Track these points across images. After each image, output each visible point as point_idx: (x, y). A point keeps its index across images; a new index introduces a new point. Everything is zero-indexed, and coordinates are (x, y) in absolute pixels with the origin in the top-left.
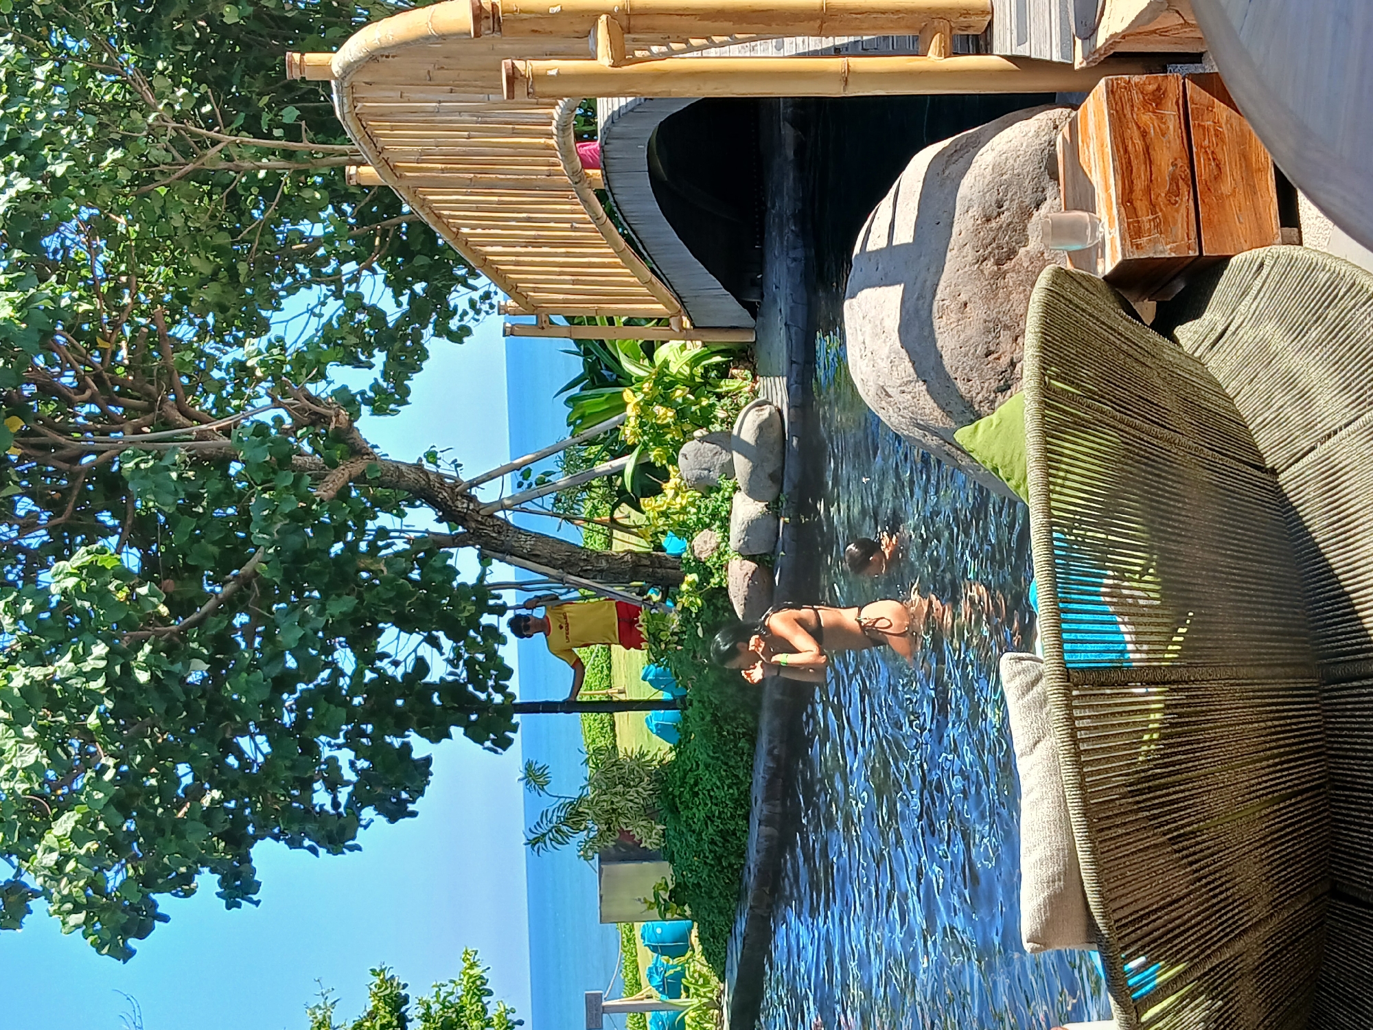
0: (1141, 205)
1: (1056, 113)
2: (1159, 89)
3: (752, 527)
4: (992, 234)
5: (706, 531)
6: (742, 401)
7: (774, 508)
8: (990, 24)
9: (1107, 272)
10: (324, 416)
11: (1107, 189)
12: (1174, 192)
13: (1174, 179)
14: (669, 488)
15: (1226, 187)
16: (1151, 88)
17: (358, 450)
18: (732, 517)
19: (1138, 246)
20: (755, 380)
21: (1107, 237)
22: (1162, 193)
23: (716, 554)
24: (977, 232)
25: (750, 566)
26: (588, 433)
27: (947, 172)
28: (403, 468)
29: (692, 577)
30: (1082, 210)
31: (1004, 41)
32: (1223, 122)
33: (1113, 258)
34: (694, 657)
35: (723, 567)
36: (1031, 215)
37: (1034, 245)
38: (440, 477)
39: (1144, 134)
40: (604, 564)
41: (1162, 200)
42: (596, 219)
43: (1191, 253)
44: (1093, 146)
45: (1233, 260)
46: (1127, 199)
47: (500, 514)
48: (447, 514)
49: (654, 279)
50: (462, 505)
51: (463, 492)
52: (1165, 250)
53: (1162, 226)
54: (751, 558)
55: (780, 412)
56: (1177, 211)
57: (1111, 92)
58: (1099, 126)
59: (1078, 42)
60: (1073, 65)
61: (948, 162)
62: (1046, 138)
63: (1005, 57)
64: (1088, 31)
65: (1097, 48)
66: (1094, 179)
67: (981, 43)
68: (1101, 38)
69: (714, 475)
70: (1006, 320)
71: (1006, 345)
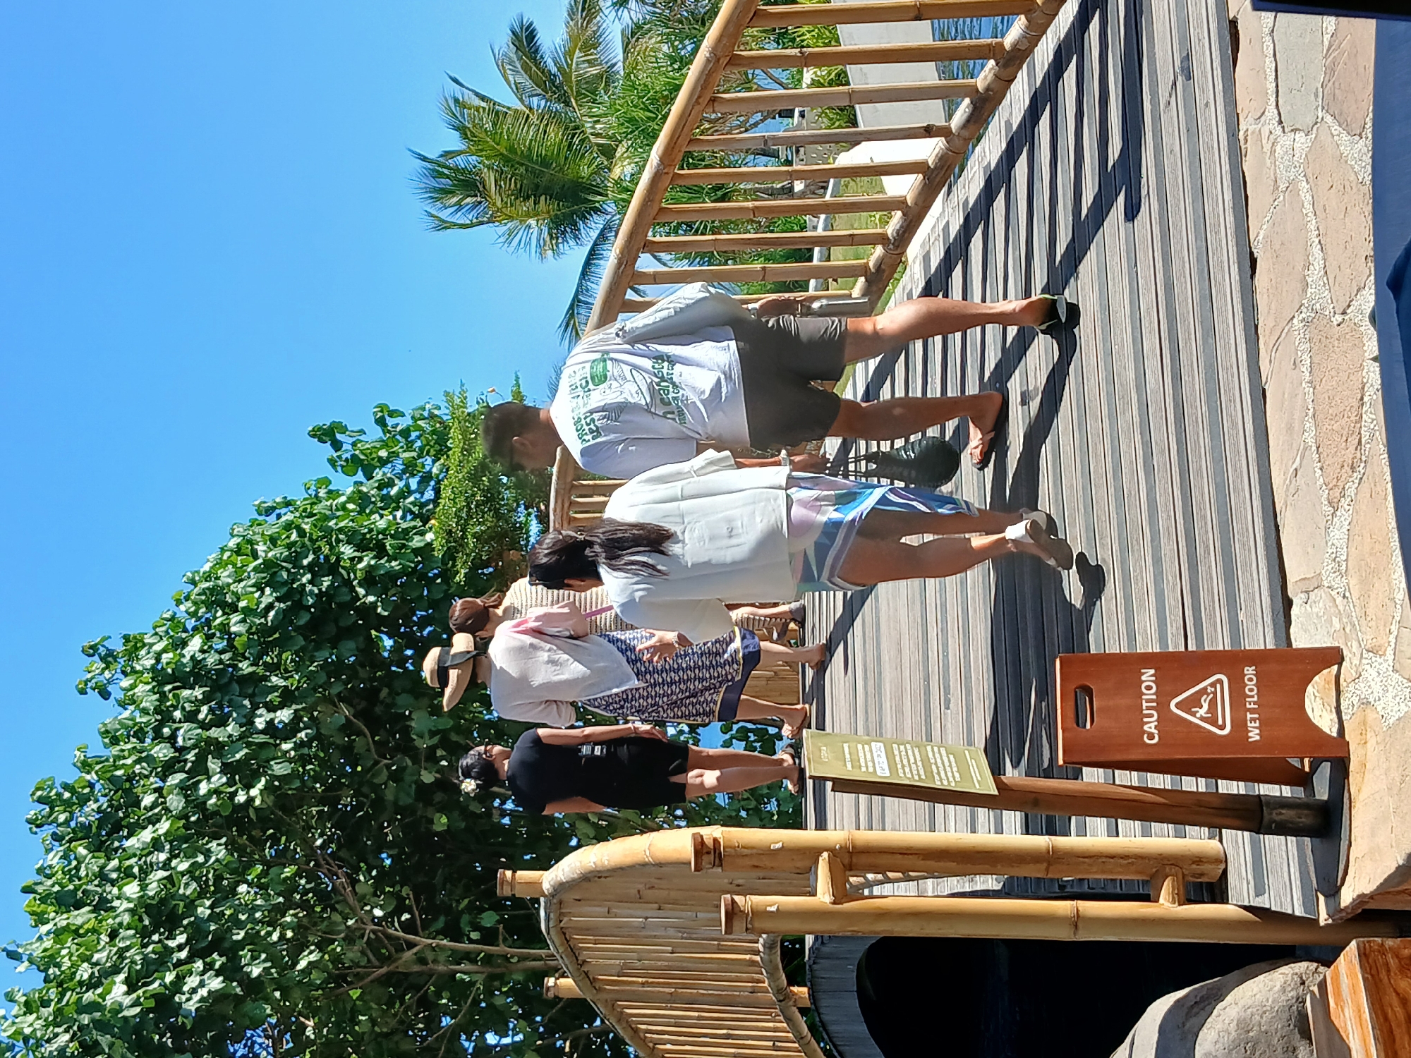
1: (1301, 967)
8: (1225, 872)
16: (1407, 951)
27: (1188, 1025)
31: (1241, 890)
39: (1404, 1001)
44: (1348, 1012)
57: (1363, 955)
58: (1354, 992)
59: (1322, 898)
60: (1317, 921)
61: (1189, 1015)
62: (1293, 993)
63: (1245, 908)
64: (1332, 891)
65: (1343, 905)
66: (1352, 1045)
67: (1216, 891)
68: (1347, 896)
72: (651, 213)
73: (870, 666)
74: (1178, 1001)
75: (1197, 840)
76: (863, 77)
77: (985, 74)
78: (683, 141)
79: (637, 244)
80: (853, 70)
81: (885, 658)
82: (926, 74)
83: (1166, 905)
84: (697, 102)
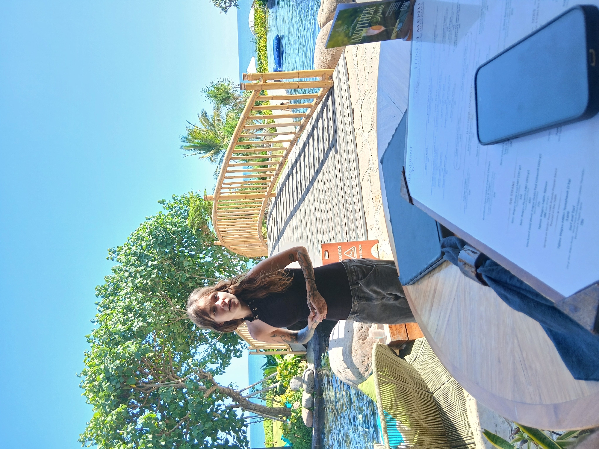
0: (394, 328)
3: (308, 400)
4: (361, 334)
5: (296, 402)
6: (304, 369)
7: (312, 395)
9: (388, 344)
10: (206, 376)
14: (287, 391)
17: (214, 384)
18: (303, 398)
19: (394, 338)
20: (307, 363)
21: (387, 336)
23: (299, 408)
24: (357, 333)
25: (308, 411)
26: (268, 377)
28: (225, 388)
29: (294, 414)
30: (381, 329)
33: (389, 340)
34: (295, 435)
35: (301, 411)
36: (369, 329)
37: (371, 337)
38: (233, 390)
40: (272, 411)
41: (398, 327)
43: (406, 339)
45: (416, 341)
47: (247, 399)
48: (235, 400)
50: (238, 397)
51: (239, 394)
52: (400, 338)
53: (399, 333)
54: (308, 409)
55: (313, 372)
56: (402, 330)
69: (298, 387)
70: (366, 354)
71: (366, 360)
72: (232, 151)
76: (278, 121)
77: (303, 120)
78: (238, 135)
79: (229, 158)
80: (275, 120)
82: (290, 120)
84: (241, 127)
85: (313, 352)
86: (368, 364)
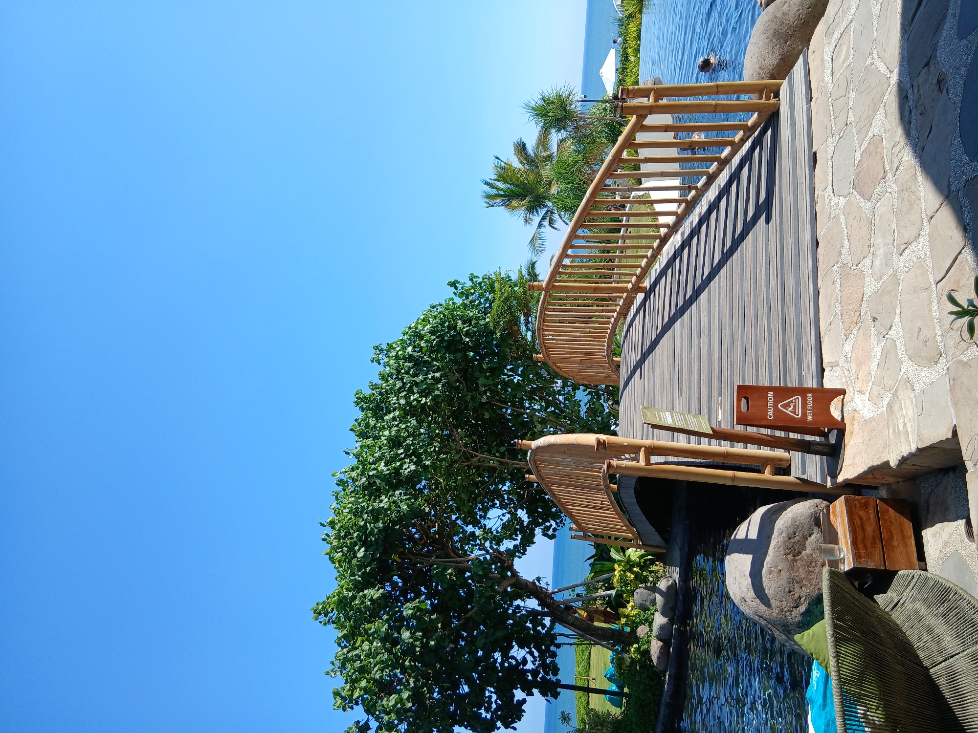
0: (860, 546)
1: (817, 501)
2: (866, 502)
3: (662, 628)
4: (791, 545)
5: (643, 626)
6: (660, 575)
7: (671, 621)
8: (790, 465)
9: (846, 570)
11: (846, 537)
12: (874, 543)
13: (874, 537)
14: (629, 606)
15: (895, 543)
16: (863, 501)
17: (514, 574)
18: (654, 622)
19: (860, 563)
20: (664, 568)
21: (846, 556)
22: (869, 542)
23: (646, 636)
24: (785, 542)
25: (660, 644)
26: (598, 578)
27: (772, 518)
28: (528, 583)
29: (636, 646)
30: (833, 544)
31: (796, 472)
32: (893, 517)
33: (849, 565)
34: (635, 677)
35: (649, 642)
36: (807, 539)
37: (808, 551)
38: (541, 588)
39: (861, 519)
40: (600, 632)
41: (869, 546)
42: (611, 501)
43: (882, 568)
44: (839, 520)
45: (899, 573)
46: (854, 543)
47: (562, 606)
49: (629, 525)
50: (548, 600)
52: (871, 565)
53: (870, 555)
54: (661, 640)
55: (675, 581)
56: (875, 550)
57: (846, 501)
58: (842, 513)
59: (829, 478)
60: (826, 486)
61: (773, 514)
62: (813, 510)
63: (796, 478)
64: (834, 475)
65: (838, 482)
66: (839, 532)
67: (786, 471)
68: (840, 479)
69: (647, 603)
70: (797, 579)
71: (797, 589)
72: (584, 213)
73: (650, 378)
74: (769, 509)
75: (779, 453)
81: (657, 376)
82: (675, 167)
83: (767, 475)
84: (606, 174)
85: (678, 552)
86: (800, 598)
